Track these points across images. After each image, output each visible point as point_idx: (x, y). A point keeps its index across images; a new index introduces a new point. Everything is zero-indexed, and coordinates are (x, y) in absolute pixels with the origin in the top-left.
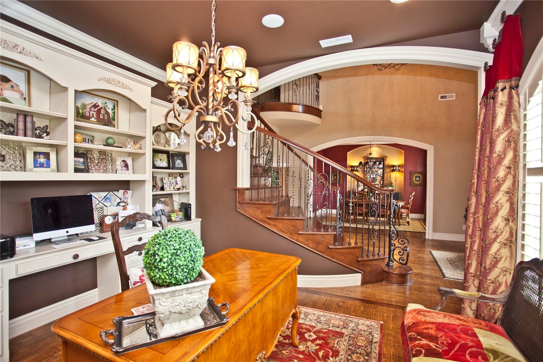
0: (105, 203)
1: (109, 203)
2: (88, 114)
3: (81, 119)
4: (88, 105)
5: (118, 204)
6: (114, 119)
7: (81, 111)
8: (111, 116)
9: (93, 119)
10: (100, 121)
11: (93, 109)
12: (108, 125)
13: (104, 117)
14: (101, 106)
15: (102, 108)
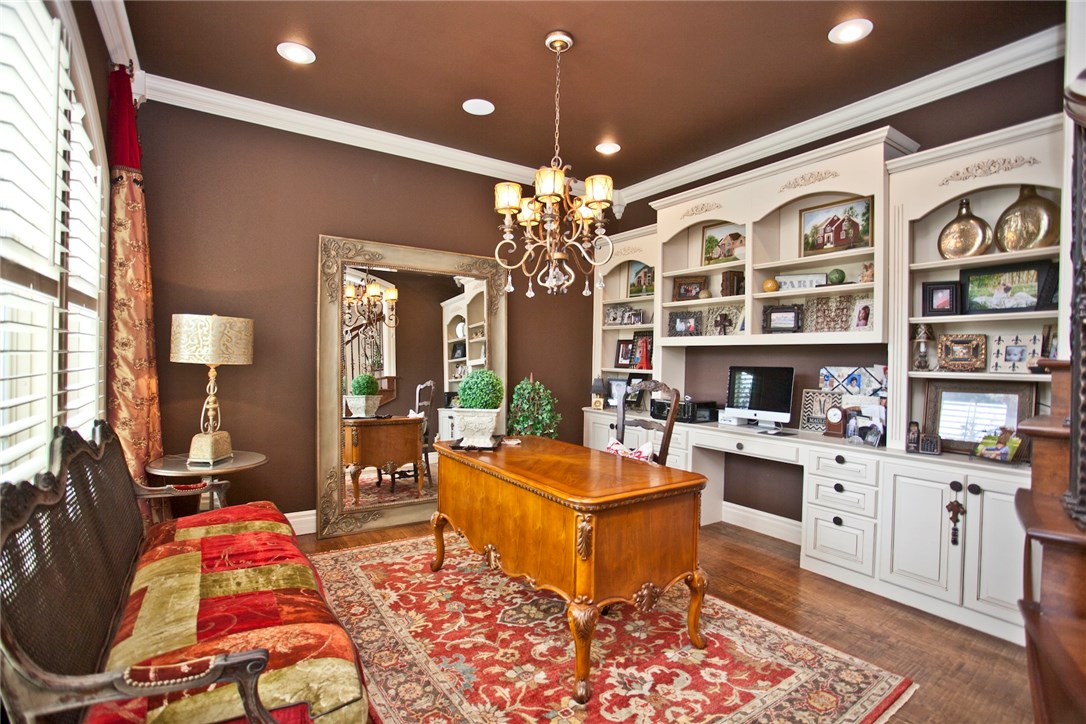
0: (849, 387)
1: (857, 389)
2: (820, 241)
3: (811, 252)
4: (821, 225)
5: (875, 392)
6: (866, 232)
7: (810, 240)
8: (861, 228)
9: (829, 246)
10: (840, 244)
11: (828, 229)
12: (854, 247)
13: (847, 234)
14: (842, 219)
15: (844, 220)
